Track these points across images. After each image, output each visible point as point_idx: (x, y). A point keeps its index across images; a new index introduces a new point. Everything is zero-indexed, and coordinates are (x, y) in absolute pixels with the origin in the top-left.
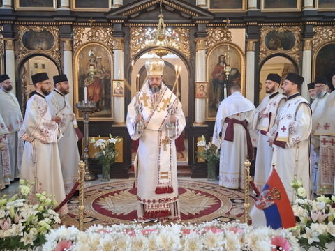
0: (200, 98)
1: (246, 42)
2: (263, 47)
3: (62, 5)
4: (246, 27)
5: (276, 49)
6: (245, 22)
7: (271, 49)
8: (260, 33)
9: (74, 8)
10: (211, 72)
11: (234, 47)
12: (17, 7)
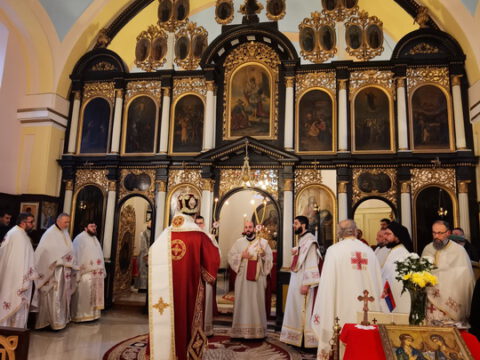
1: (338, 184)
3: (161, 150)
4: (337, 168)
5: (370, 191)
6: (334, 164)
7: (365, 191)
8: (352, 175)
9: (171, 153)
11: (325, 189)
12: (123, 153)
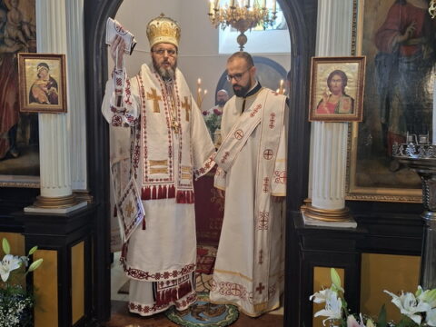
0: (327, 120)
10: (371, 30)
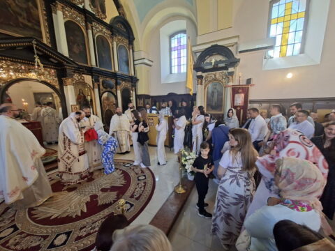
1: (93, 84)
2: (101, 87)
4: (92, 75)
7: (105, 88)
8: (99, 80)
11: (87, 85)
